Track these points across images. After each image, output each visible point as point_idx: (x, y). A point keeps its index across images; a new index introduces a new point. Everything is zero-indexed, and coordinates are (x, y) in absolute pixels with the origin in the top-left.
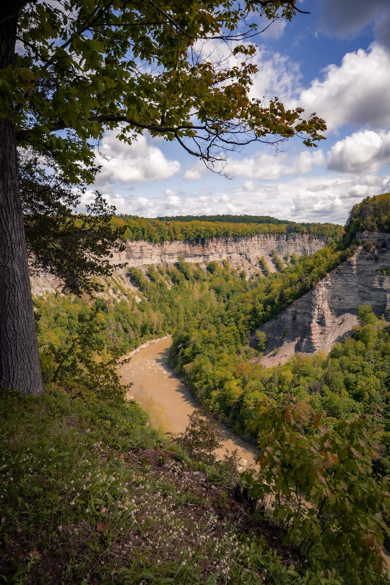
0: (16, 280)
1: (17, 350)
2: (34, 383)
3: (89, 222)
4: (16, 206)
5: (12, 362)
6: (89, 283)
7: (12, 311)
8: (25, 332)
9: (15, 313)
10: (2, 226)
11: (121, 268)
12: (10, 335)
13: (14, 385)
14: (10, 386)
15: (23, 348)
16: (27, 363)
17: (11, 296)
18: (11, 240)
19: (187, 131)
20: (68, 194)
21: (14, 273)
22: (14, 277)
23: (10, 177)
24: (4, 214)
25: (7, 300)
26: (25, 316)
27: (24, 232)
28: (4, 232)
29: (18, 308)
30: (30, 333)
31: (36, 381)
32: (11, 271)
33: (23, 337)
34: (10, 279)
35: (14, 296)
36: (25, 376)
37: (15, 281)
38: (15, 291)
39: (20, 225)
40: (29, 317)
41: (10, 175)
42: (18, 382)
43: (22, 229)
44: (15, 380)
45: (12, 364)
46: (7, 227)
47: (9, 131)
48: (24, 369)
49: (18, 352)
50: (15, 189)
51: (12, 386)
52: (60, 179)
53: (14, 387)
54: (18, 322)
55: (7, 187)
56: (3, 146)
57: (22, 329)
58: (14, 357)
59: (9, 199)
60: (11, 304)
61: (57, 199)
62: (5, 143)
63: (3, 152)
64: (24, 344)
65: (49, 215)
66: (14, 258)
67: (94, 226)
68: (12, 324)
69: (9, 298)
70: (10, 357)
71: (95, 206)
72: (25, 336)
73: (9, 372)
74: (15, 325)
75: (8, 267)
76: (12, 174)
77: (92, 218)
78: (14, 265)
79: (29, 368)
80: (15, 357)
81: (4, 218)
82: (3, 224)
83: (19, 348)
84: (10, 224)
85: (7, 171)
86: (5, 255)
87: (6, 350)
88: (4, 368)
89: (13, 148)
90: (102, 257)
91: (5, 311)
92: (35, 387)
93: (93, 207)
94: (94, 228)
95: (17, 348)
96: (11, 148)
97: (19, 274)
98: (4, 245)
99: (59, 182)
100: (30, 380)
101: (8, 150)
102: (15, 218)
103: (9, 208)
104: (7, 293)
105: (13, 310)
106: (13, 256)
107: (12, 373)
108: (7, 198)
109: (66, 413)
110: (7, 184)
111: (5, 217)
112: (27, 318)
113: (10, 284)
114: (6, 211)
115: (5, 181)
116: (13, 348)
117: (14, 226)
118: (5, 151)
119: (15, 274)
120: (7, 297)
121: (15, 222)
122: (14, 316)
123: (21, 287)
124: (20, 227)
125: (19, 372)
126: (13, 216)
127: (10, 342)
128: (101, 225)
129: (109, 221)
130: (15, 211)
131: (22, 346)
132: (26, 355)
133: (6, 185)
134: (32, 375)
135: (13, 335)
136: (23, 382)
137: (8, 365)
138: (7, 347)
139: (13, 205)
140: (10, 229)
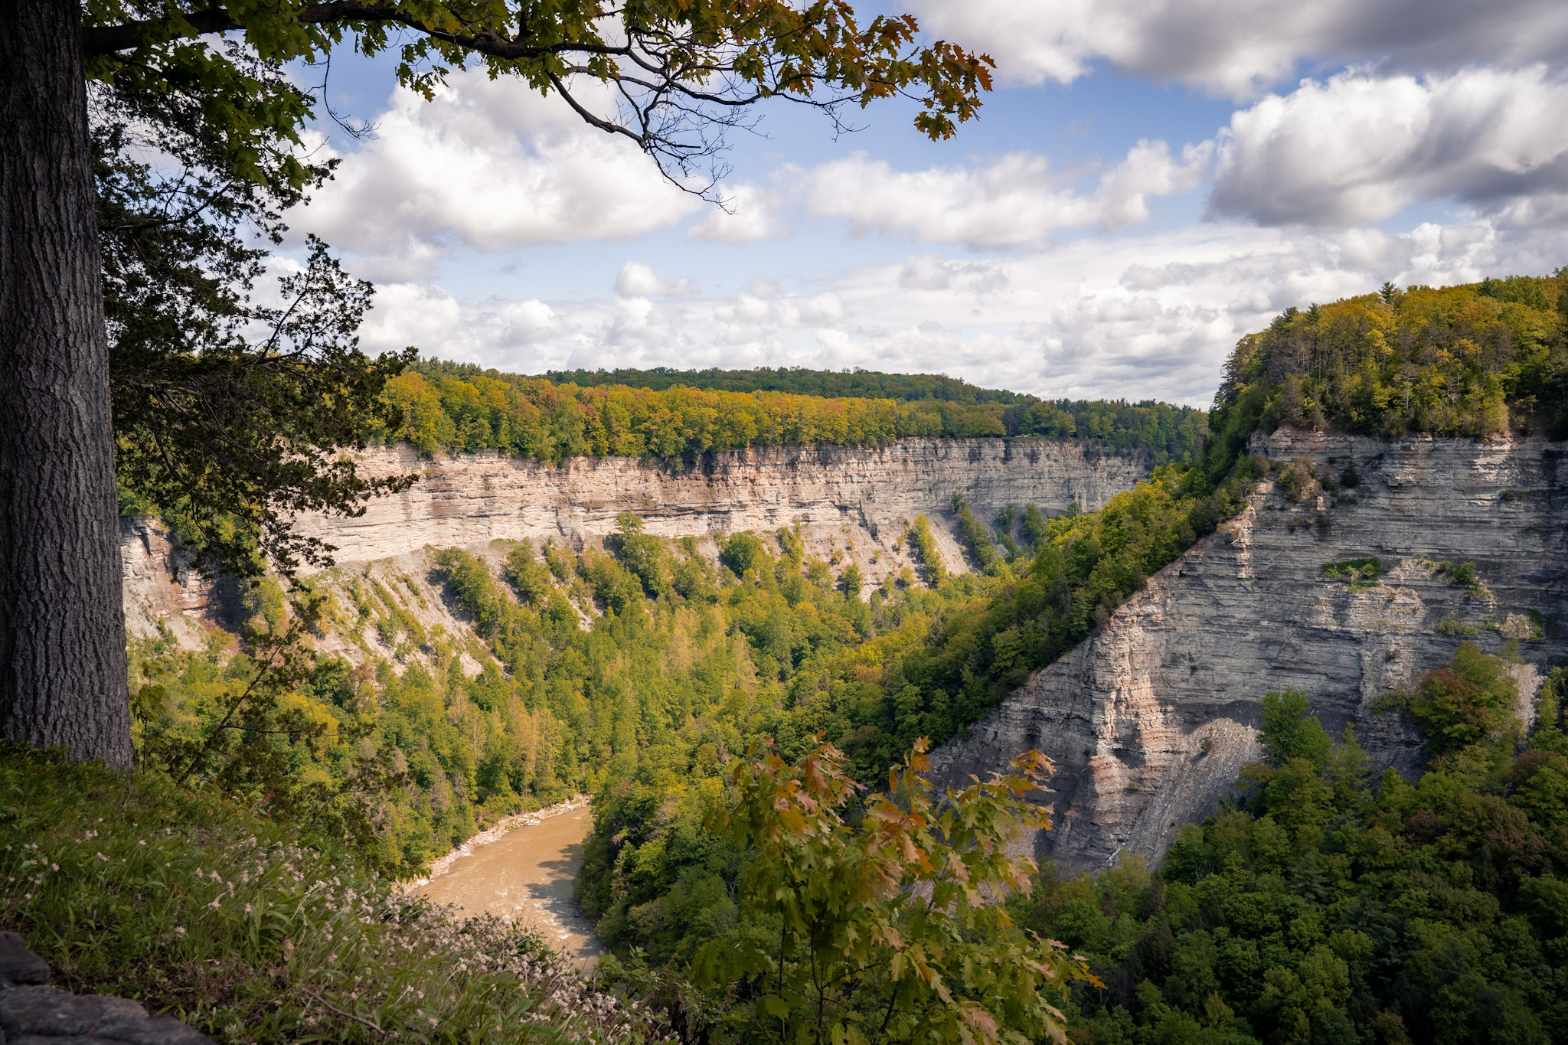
0: (76, 432)
1: (66, 630)
2: (108, 733)
3: (291, 329)
4: (82, 233)
5: (47, 665)
6: (285, 538)
7: (58, 519)
8: (91, 580)
9: (65, 524)
10: (42, 282)
11: (396, 491)
12: (49, 586)
13: (47, 733)
14: (35, 736)
15: (82, 627)
16: (91, 673)
17: (57, 476)
18: (65, 321)
19: (592, 60)
20: (226, 240)
21: (71, 413)
22: (70, 424)
23: (66, 152)
24: (49, 249)
25: (44, 487)
26: (96, 536)
27: (101, 306)
28: (46, 297)
29: (75, 511)
30: (105, 587)
31: (115, 729)
32: (62, 406)
33: (84, 594)
34: (57, 427)
35: (67, 477)
36: (83, 708)
37: (72, 436)
38: (70, 462)
39: (92, 286)
40: (106, 542)
41: (67, 146)
42: (59, 727)
43: (98, 298)
44: (51, 720)
45: (47, 671)
46: (56, 287)
47: (66, 24)
48: (81, 688)
49: (66, 637)
50: (79, 185)
51: (41, 735)
52: (201, 194)
53: (47, 738)
54: (74, 550)
55: (59, 177)
56: (49, 66)
57: (82, 572)
58: (54, 650)
59: (63, 211)
60: (57, 500)
61: (190, 258)
62: (53, 56)
63: (47, 81)
64: (88, 616)
65: (162, 308)
66: (71, 372)
67: (308, 344)
68: (55, 556)
69: (52, 481)
70: (40, 649)
71: (308, 280)
72: (90, 594)
73: (36, 694)
74: (66, 558)
75: (54, 395)
76: (72, 144)
77: (300, 318)
78: (72, 392)
79: (96, 688)
80: (57, 650)
81: (46, 259)
82: (44, 276)
83: (70, 626)
84: (65, 280)
85: (59, 132)
86: (46, 361)
87: (33, 629)
88: (20, 681)
89: (77, 73)
90: (332, 452)
91: (36, 516)
92: (109, 746)
93: (303, 283)
94: (309, 351)
95: (64, 625)
96: (71, 72)
97: (85, 418)
98: (45, 334)
99: (198, 204)
100: (97, 723)
101: (62, 76)
102: (78, 264)
103: (62, 236)
104: (47, 467)
105: (62, 517)
106: (69, 366)
107: (43, 697)
108: (57, 209)
109: (197, 817)
110: (59, 170)
111: (50, 258)
112: (101, 543)
113: (55, 441)
114: (53, 242)
115: (52, 160)
116: (53, 625)
117: (75, 287)
118: (55, 79)
119: (72, 417)
120: (46, 477)
121: (78, 275)
122: (62, 534)
123: (88, 455)
124: (92, 290)
125: (66, 696)
126: (74, 258)
127: (46, 606)
128: (329, 344)
129: (355, 328)
130: (81, 244)
131: (81, 620)
132: (91, 648)
133: (54, 172)
134: (104, 709)
135: (56, 586)
136: (76, 728)
137: (34, 673)
138: (34, 619)
139: (75, 228)
140: (63, 293)
